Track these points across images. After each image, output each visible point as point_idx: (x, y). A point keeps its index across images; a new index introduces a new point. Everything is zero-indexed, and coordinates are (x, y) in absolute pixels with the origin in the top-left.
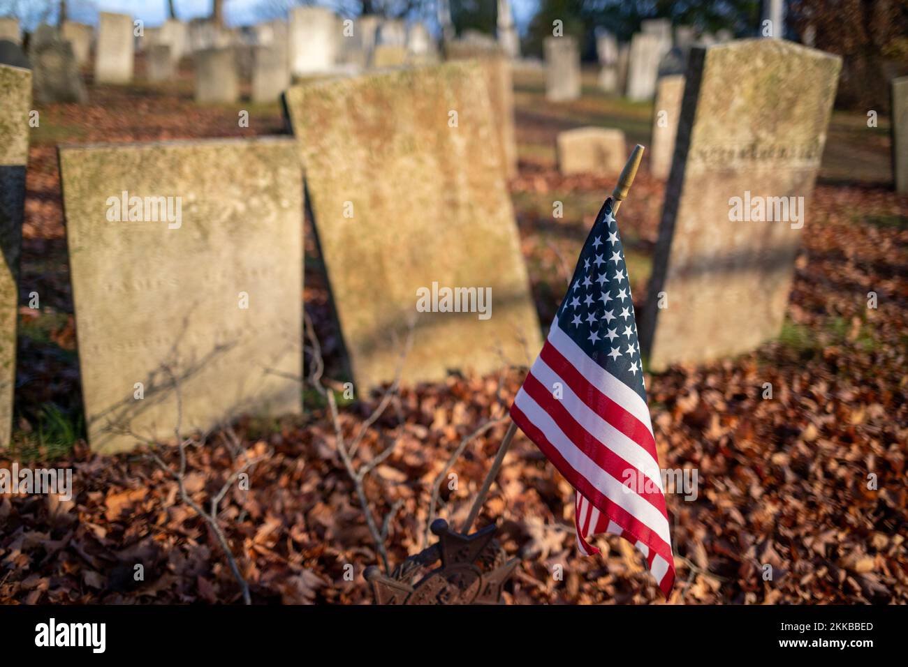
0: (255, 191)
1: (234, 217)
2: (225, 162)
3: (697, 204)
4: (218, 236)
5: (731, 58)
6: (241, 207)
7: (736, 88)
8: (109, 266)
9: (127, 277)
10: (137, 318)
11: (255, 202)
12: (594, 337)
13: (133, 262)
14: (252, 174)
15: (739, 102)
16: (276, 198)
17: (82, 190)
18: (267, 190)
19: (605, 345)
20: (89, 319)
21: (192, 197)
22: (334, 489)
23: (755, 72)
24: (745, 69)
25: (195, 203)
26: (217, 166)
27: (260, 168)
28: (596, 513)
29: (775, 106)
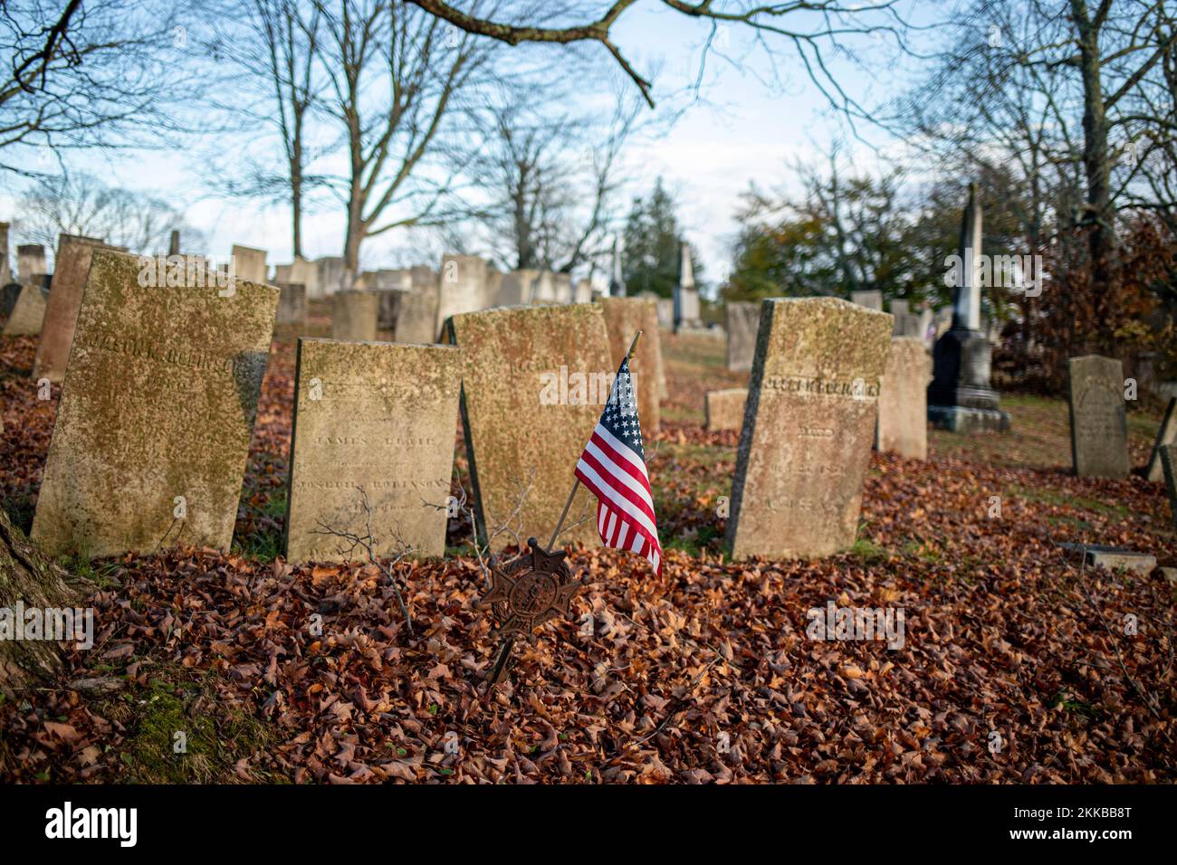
0: (428, 381)
1: (411, 398)
2: (410, 359)
3: (770, 422)
4: (399, 410)
5: (795, 310)
6: (417, 392)
7: (801, 333)
8: (322, 425)
9: (333, 433)
10: (335, 465)
11: (427, 389)
12: (616, 426)
13: (338, 424)
14: (428, 369)
15: (803, 344)
16: (442, 388)
17: (312, 369)
18: (436, 381)
19: (621, 429)
20: (302, 462)
21: (384, 381)
22: (467, 586)
23: (816, 321)
24: (807, 319)
25: (386, 385)
26: (403, 361)
27: (433, 365)
28: (614, 517)
29: (836, 350)
